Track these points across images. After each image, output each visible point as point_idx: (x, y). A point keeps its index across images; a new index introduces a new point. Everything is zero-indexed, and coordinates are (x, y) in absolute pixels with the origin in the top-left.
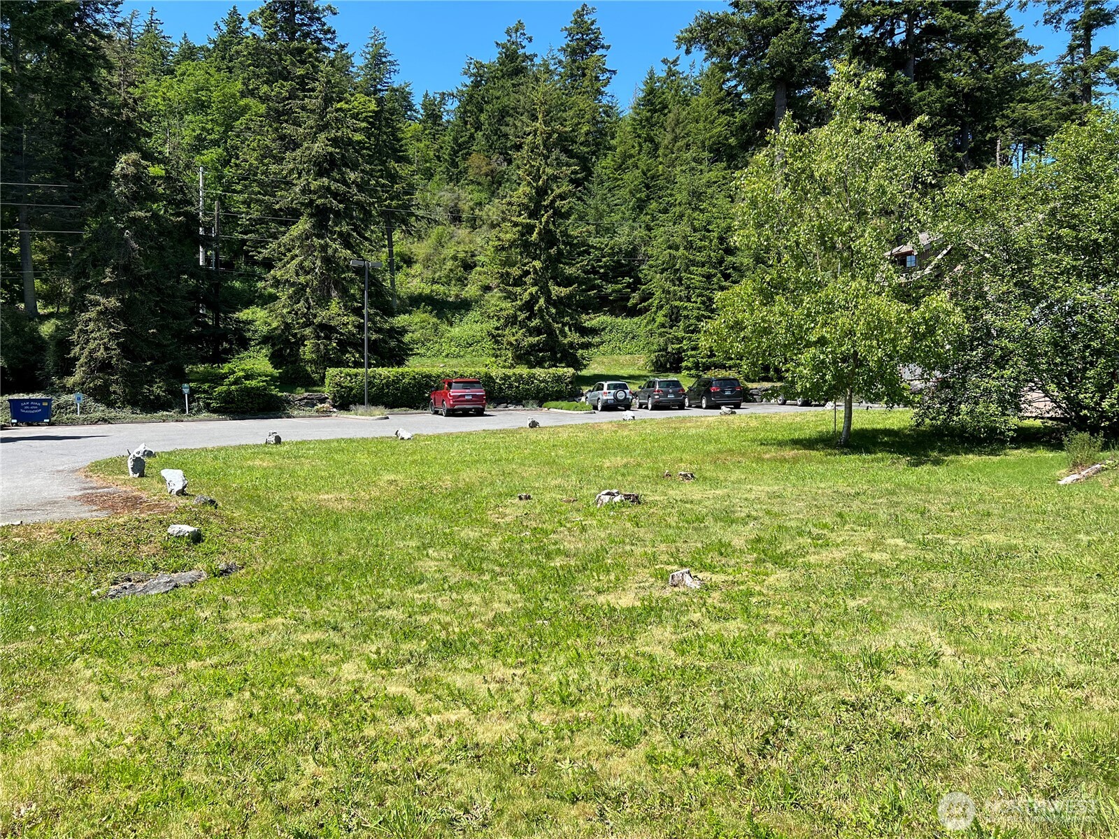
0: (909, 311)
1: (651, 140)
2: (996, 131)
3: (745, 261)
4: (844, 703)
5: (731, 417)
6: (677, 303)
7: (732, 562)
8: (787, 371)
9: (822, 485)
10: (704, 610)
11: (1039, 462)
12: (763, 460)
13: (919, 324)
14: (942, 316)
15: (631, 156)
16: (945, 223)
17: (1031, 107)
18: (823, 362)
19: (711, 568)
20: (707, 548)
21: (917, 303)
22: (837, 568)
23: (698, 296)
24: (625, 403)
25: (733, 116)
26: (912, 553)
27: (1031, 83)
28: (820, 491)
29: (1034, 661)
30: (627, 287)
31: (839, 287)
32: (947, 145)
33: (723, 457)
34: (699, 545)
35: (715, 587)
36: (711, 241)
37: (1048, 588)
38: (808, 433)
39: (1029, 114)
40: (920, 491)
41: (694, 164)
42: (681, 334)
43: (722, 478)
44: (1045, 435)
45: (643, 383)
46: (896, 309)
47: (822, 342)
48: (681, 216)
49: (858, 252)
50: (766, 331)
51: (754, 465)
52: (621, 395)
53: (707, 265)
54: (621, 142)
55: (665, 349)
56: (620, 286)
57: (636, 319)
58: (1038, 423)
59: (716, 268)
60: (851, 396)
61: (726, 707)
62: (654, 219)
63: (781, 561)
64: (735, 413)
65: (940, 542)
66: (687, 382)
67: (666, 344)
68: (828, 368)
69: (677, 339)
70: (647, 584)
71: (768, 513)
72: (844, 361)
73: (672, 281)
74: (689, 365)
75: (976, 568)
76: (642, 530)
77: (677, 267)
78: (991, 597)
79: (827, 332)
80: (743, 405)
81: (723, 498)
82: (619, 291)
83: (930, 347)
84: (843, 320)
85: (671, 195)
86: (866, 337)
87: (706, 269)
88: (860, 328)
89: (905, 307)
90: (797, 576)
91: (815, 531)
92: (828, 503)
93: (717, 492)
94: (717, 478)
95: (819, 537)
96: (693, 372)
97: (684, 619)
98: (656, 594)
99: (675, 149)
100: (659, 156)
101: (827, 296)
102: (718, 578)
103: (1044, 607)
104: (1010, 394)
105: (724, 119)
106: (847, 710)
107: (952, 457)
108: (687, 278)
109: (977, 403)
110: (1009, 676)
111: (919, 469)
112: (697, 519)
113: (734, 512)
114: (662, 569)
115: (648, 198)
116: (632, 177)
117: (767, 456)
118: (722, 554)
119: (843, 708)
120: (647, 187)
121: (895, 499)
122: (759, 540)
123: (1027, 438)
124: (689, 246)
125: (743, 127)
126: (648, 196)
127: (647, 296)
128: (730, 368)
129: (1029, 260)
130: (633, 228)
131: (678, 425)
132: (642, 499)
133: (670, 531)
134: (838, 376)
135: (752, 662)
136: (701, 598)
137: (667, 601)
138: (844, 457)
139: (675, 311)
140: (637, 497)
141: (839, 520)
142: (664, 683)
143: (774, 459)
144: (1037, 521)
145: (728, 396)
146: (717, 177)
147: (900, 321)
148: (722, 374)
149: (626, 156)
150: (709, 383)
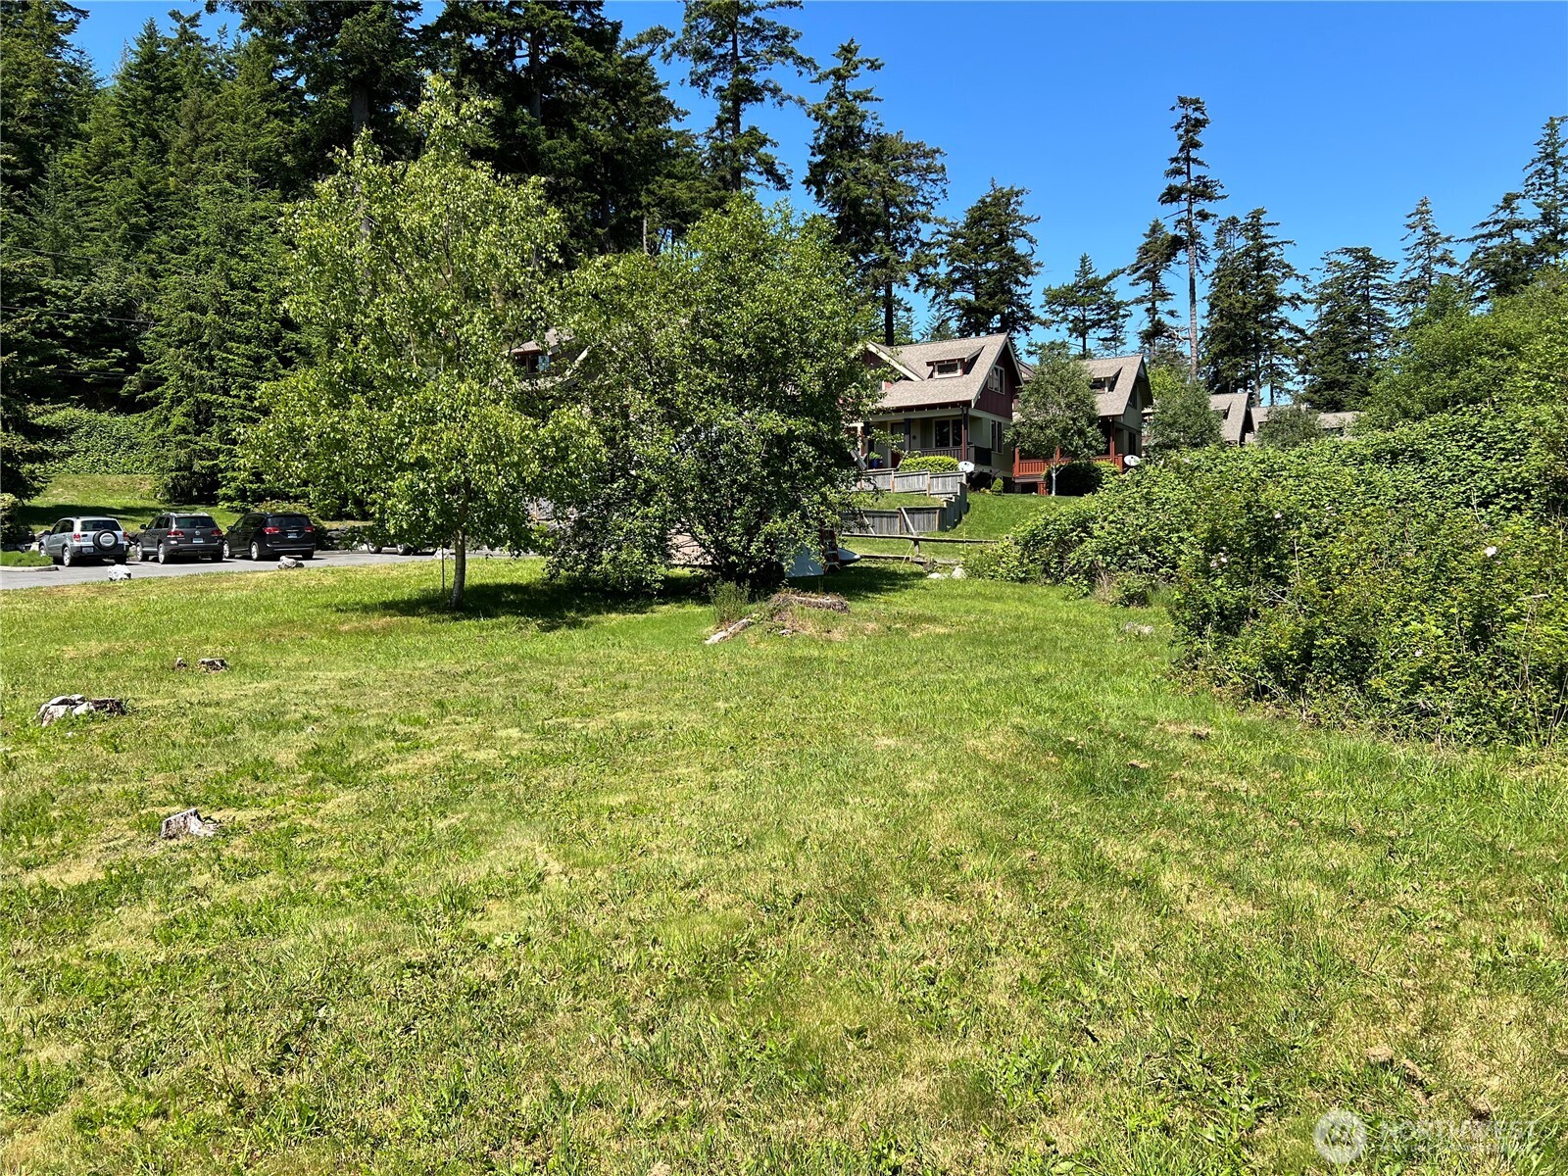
0: (535, 427)
1: (155, 136)
2: (641, 208)
3: (315, 341)
4: (410, 966)
5: (295, 572)
6: (206, 396)
7: (272, 789)
8: (374, 503)
9: (422, 665)
10: (216, 868)
11: (687, 619)
12: (340, 633)
13: (548, 446)
14: (575, 436)
15: (118, 155)
16: (576, 317)
17: (679, 186)
18: (424, 492)
19: (238, 803)
20: (234, 772)
21: (544, 416)
22: (426, 778)
23: (241, 388)
24: (117, 552)
25: (291, 123)
26: (527, 746)
27: (677, 155)
28: (417, 673)
29: (650, 863)
30: (118, 364)
31: (441, 388)
32: (584, 216)
33: (277, 630)
34: (222, 769)
35: (240, 829)
36: (260, 306)
37: (679, 770)
38: (407, 592)
39: (677, 193)
40: (549, 663)
41: (227, 184)
42: (214, 445)
43: (272, 664)
44: (695, 586)
45: (148, 520)
46: (519, 423)
47: (421, 464)
48: (209, 261)
49: (467, 342)
50: (340, 445)
51: (325, 641)
52: (107, 540)
53: (255, 342)
54: (99, 129)
55: (189, 467)
56: (105, 362)
57: (134, 418)
58: (687, 572)
59: (269, 348)
60: (463, 541)
61: (228, 1010)
62: (161, 260)
63: (346, 778)
64: (302, 566)
65: (564, 727)
66: (225, 519)
67: (190, 460)
68: (430, 501)
69: (209, 452)
70: (122, 841)
71: (337, 709)
72: (452, 491)
73: (196, 361)
74: (230, 492)
75: (603, 756)
76: (124, 757)
77: (205, 339)
78: (614, 790)
79: (427, 450)
80: (317, 554)
81: (269, 695)
82: (104, 369)
83: (562, 476)
84: (449, 436)
85: (191, 227)
86: (481, 459)
87: (253, 348)
88: (473, 447)
89: (531, 421)
90: (368, 796)
91: (401, 729)
92: (425, 689)
93: (262, 685)
94: (265, 664)
95: (406, 737)
96: (236, 504)
97: (179, 888)
98: (135, 854)
99: (196, 157)
100: (168, 162)
101: (426, 400)
102: (245, 816)
103: (671, 793)
104: (656, 537)
105: (275, 123)
106: (413, 976)
107: (592, 618)
108: (223, 359)
109: (619, 549)
110: (620, 887)
111: (551, 635)
112: (223, 729)
113: (285, 713)
114: (151, 814)
115: (152, 226)
116: (118, 189)
117: (346, 627)
118: (257, 778)
119: (408, 973)
120: (149, 208)
121: (516, 676)
122: (317, 751)
123: (676, 591)
124: (224, 310)
125: (304, 141)
126: (150, 223)
127: (154, 381)
128: (296, 498)
129: (673, 373)
130: (125, 271)
131: (207, 586)
132: (127, 706)
133: (176, 753)
134: (445, 511)
135: (279, 935)
136: (214, 850)
137: (154, 862)
138: (454, 626)
139: (203, 408)
140: (118, 704)
141: (437, 711)
142: (129, 995)
143: (357, 632)
144: (676, 690)
145: (293, 541)
146: (266, 209)
147: (524, 439)
148: (283, 507)
149: (108, 154)
150: (261, 521)
